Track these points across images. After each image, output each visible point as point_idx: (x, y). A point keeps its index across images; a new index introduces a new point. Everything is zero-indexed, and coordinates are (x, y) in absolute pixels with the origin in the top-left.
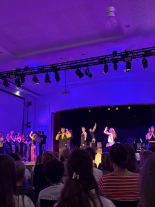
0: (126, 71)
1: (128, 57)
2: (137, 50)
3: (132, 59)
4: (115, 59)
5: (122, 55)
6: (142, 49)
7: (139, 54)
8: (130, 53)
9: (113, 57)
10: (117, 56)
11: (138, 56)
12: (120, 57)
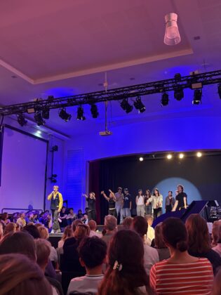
0: (195, 102)
1: (197, 82)
2: (210, 73)
3: (202, 85)
4: (178, 85)
5: (188, 80)
6: (217, 71)
7: (213, 77)
8: (201, 77)
9: (176, 82)
10: (181, 81)
11: (212, 82)
12: (185, 82)
